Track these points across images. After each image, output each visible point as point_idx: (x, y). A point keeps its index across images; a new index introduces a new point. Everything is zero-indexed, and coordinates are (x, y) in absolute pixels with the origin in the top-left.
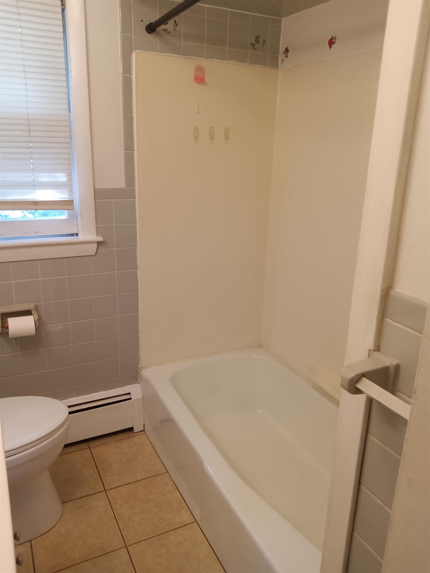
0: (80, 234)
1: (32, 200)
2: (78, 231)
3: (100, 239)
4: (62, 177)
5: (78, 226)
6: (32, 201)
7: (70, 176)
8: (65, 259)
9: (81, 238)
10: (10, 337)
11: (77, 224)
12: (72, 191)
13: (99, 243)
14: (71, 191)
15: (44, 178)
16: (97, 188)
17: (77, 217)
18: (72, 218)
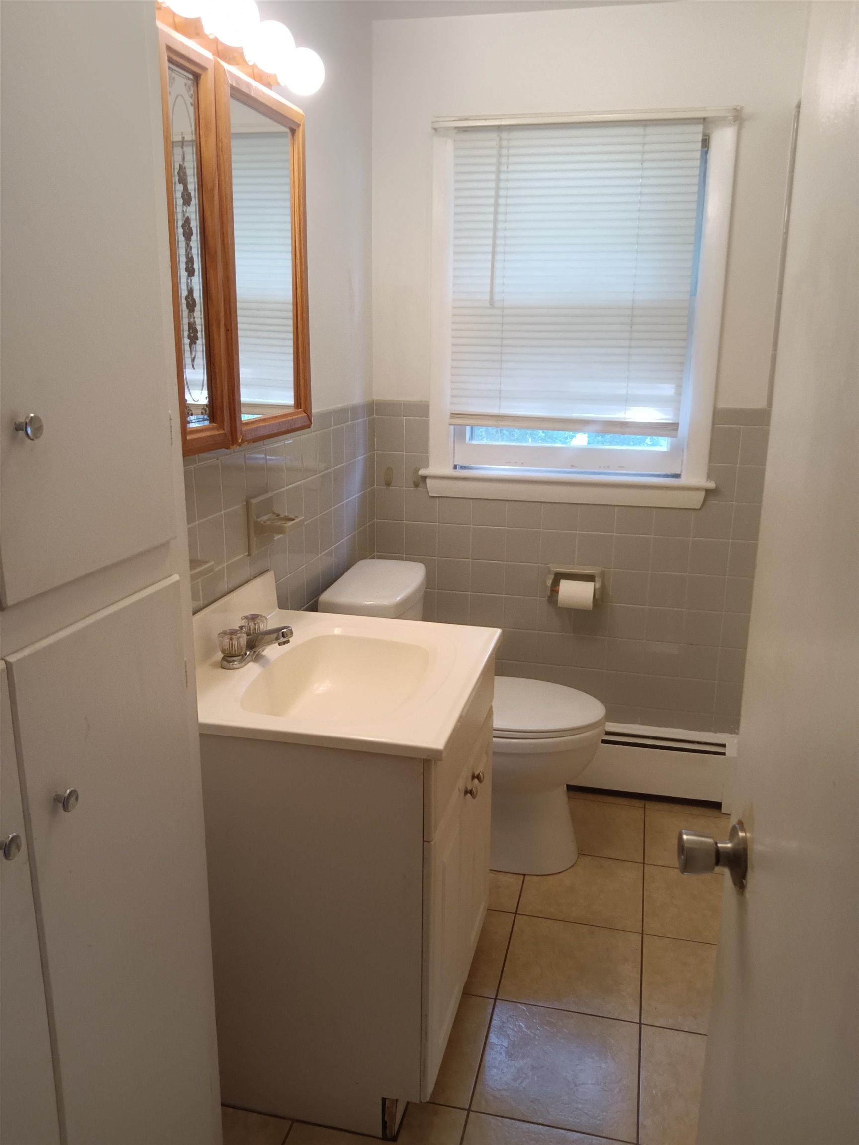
0: (683, 476)
1: (620, 420)
2: (681, 471)
3: (712, 485)
4: (668, 390)
5: (682, 464)
6: (619, 422)
7: (679, 388)
8: (655, 510)
9: (683, 481)
10: (559, 606)
11: (682, 462)
12: (679, 410)
13: (708, 492)
14: (677, 410)
15: (642, 389)
16: (719, 407)
17: (683, 450)
18: (675, 451)
